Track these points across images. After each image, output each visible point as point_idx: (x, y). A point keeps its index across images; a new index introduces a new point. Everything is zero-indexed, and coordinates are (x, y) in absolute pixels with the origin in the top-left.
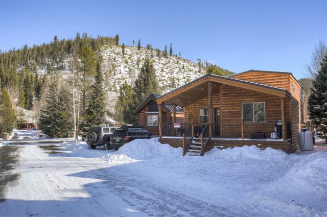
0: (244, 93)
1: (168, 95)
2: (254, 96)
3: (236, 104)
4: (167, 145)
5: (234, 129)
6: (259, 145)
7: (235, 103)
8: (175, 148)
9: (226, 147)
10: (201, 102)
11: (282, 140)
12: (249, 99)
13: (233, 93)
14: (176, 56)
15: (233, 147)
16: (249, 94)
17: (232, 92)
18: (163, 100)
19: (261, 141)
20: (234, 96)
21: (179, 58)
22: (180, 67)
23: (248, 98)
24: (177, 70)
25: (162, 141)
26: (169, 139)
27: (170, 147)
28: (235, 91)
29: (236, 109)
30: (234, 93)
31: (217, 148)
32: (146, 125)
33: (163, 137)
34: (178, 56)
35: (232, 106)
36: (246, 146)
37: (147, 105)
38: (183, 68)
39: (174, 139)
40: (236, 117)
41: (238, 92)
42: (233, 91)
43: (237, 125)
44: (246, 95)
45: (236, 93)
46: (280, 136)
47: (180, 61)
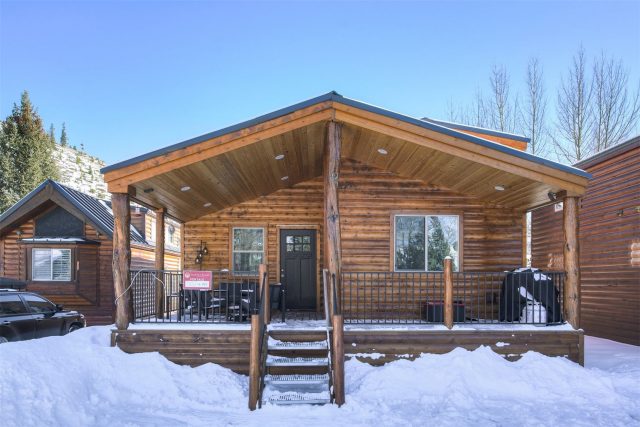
0: (402, 185)
1: (160, 159)
2: (429, 197)
3: (376, 216)
4: (154, 359)
5: (368, 292)
6: (500, 344)
7: (373, 212)
8: (187, 368)
9: (390, 357)
10: (237, 210)
11: (567, 327)
12: (414, 204)
13: (365, 184)
14: (75, 148)
15: (417, 355)
16: (417, 189)
17: (363, 180)
18: (136, 179)
19: (509, 333)
20: (370, 193)
21: (81, 153)
22: (83, 169)
23: (411, 201)
24: (77, 175)
25: (128, 343)
26: (160, 334)
27: (167, 367)
28: (373, 176)
29: (376, 232)
30: (372, 184)
31: (361, 359)
32: (28, 275)
33: (131, 327)
34: (79, 148)
35: (365, 224)
36: (459, 351)
37: (32, 215)
38: (90, 173)
39: (186, 332)
40: (374, 255)
41: (383, 180)
42: (368, 176)
43: (378, 280)
44: (404, 193)
45: (377, 184)
46: (555, 315)
47: (84, 160)
